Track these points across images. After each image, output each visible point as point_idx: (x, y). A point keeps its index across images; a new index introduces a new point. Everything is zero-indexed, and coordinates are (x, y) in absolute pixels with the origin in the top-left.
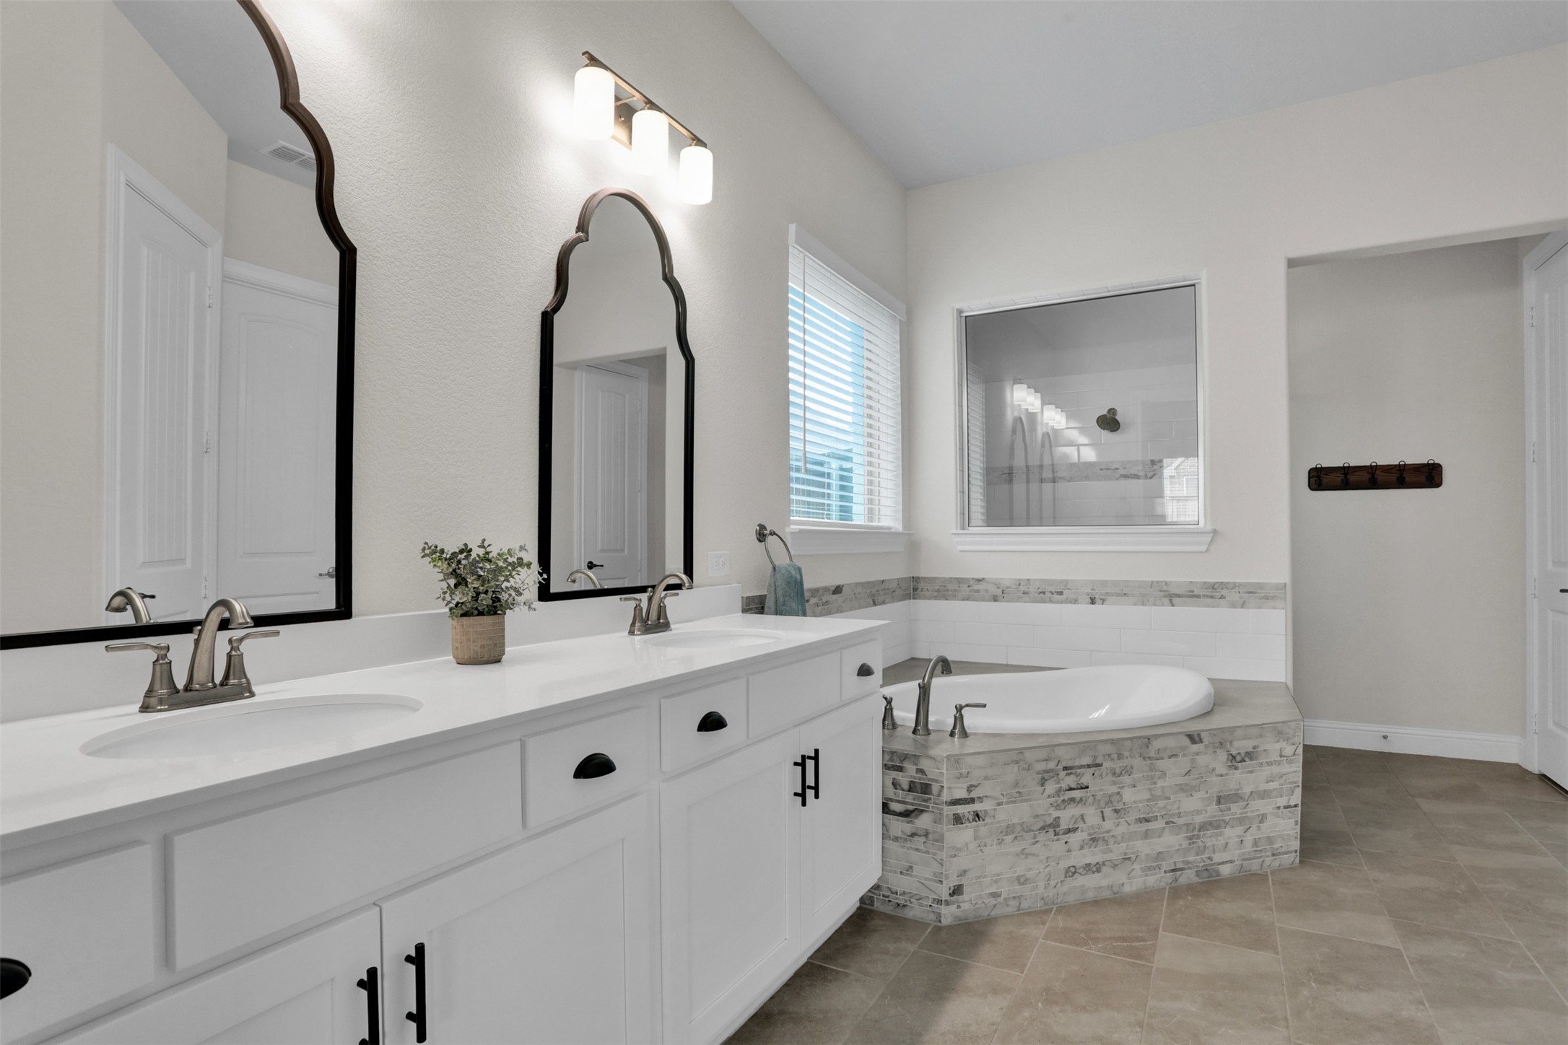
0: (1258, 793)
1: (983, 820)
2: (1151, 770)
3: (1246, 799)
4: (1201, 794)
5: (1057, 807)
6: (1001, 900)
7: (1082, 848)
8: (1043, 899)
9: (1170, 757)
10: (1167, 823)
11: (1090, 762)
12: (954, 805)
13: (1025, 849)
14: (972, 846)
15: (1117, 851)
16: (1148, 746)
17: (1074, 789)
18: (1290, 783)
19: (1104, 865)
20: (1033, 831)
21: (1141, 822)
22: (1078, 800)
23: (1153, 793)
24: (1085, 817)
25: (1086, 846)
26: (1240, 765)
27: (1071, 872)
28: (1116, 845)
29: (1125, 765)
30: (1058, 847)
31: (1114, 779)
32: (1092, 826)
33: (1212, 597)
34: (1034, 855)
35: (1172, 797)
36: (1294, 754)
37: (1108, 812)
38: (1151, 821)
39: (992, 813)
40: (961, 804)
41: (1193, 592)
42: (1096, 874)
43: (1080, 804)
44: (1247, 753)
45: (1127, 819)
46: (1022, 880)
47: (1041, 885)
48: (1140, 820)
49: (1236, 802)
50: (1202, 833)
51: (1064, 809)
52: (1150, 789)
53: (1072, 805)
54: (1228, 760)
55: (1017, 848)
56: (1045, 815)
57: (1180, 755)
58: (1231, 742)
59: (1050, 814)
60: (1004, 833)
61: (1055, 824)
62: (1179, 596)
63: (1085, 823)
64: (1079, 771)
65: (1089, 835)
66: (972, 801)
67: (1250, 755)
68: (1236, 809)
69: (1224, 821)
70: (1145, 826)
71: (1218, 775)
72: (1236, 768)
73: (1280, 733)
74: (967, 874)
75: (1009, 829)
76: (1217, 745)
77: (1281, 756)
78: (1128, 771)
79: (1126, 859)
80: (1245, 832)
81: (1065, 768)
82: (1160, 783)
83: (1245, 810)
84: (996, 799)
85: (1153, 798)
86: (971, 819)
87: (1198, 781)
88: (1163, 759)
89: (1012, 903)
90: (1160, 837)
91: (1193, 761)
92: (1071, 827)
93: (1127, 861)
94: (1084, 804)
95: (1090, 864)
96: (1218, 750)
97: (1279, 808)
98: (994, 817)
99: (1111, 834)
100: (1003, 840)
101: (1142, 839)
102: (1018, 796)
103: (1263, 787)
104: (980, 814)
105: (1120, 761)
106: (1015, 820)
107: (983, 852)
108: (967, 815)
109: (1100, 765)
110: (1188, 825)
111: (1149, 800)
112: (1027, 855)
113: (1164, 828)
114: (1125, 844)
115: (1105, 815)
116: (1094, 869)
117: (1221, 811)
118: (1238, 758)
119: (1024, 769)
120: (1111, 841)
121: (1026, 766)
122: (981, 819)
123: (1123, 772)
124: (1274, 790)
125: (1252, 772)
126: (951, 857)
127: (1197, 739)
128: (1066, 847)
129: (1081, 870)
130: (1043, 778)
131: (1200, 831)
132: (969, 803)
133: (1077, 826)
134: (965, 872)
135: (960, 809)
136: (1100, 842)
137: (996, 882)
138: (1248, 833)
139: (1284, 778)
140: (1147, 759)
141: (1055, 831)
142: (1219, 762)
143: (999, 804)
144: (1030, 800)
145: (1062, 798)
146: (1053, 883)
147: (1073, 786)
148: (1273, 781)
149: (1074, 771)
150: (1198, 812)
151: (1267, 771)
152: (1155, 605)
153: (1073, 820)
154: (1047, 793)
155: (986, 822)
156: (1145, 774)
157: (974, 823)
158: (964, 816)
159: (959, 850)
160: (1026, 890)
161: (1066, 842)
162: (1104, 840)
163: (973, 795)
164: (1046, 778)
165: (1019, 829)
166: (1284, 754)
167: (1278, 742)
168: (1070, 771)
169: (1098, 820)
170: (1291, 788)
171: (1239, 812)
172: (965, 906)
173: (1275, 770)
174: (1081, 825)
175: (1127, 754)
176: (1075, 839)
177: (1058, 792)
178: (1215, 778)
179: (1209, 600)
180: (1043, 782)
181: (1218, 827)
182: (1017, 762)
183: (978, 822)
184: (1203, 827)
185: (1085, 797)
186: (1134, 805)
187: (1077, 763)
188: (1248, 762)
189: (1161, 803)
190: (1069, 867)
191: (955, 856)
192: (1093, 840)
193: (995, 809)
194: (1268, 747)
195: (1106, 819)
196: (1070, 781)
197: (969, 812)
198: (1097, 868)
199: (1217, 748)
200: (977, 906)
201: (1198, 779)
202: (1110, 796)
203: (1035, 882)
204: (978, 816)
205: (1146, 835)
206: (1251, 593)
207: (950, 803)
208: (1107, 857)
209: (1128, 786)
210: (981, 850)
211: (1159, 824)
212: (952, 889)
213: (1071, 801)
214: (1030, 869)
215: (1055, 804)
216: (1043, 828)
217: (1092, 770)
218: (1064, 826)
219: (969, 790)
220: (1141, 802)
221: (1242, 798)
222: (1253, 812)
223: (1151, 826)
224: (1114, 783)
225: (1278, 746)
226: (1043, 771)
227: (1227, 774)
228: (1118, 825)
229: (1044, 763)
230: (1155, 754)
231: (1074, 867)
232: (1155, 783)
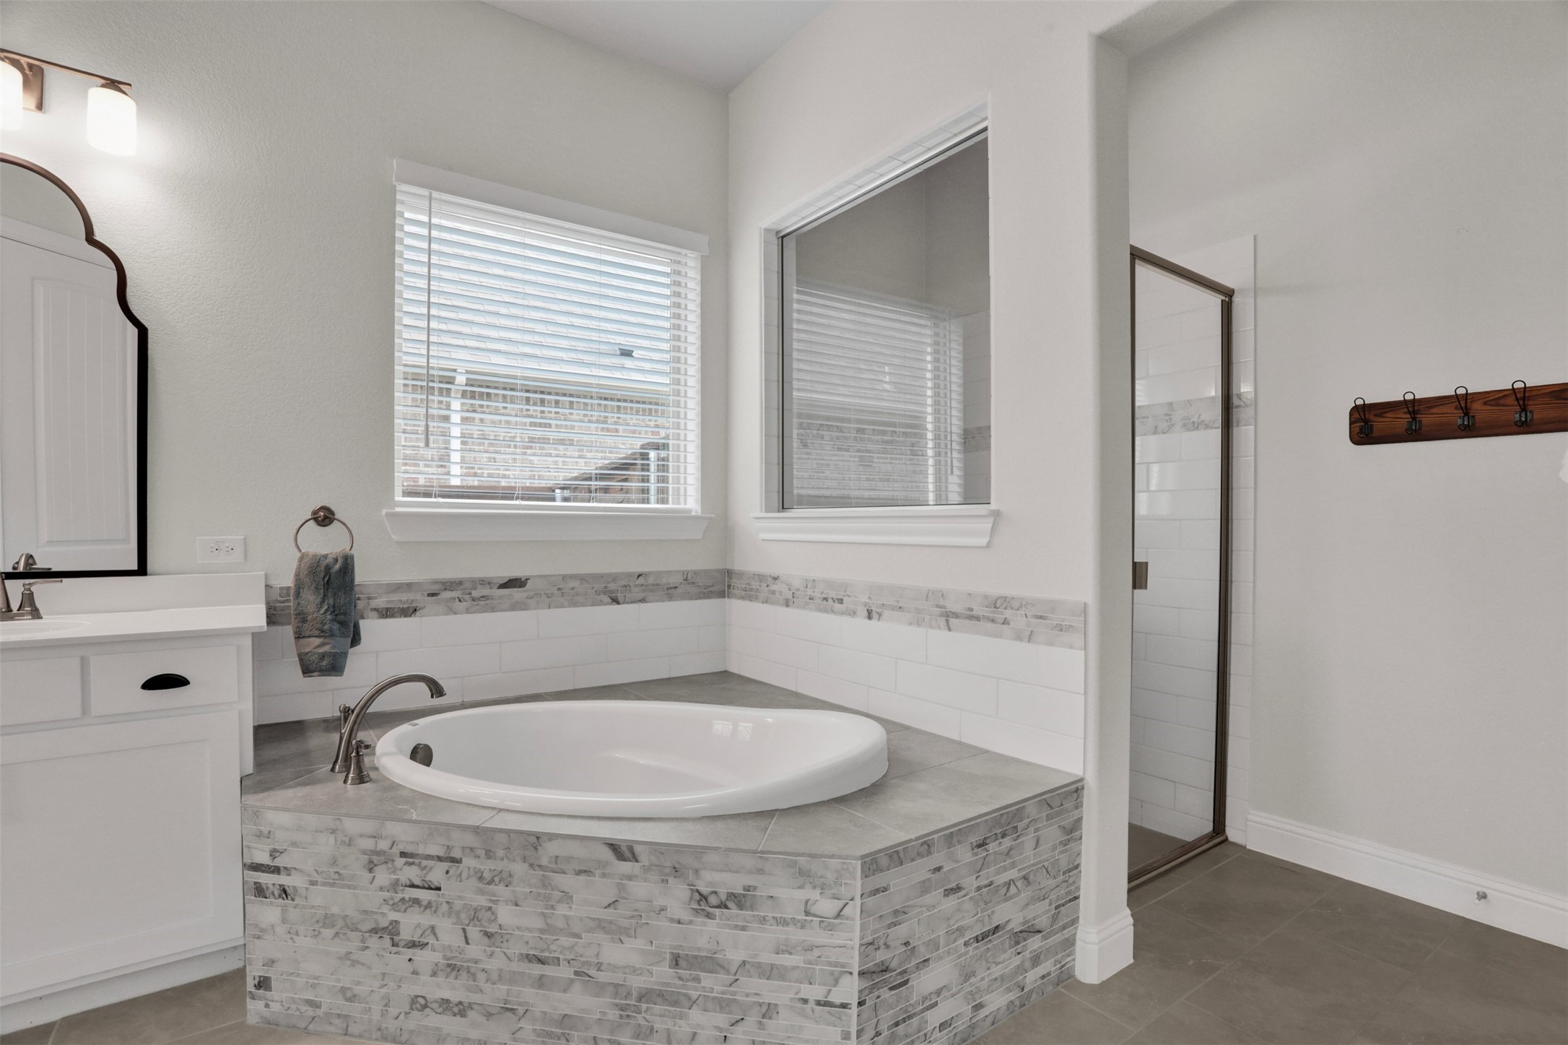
0: (758, 966)
1: (293, 900)
2: (544, 886)
3: (733, 970)
4: (640, 943)
5: (394, 907)
6: (320, 1012)
7: (434, 974)
8: (379, 1029)
9: (579, 873)
10: (576, 973)
11: (441, 854)
12: (255, 871)
13: (351, 953)
14: (280, 930)
15: (492, 995)
16: (536, 848)
17: (418, 887)
18: (830, 964)
19: (472, 1009)
20: (360, 931)
21: (530, 961)
22: (425, 903)
23: (550, 921)
24: (437, 931)
25: (440, 973)
26: (717, 911)
27: (419, 1004)
28: (489, 984)
29: (499, 869)
30: (398, 962)
31: (481, 885)
32: (449, 946)
33: (993, 621)
34: (363, 965)
35: (584, 935)
36: (838, 916)
37: (474, 932)
38: (548, 964)
39: (303, 892)
40: (263, 872)
41: (971, 610)
42: (458, 1017)
43: (428, 910)
44: (732, 896)
45: (505, 951)
46: (349, 994)
47: (377, 1009)
48: (529, 958)
49: (712, 972)
50: (644, 1006)
51: (405, 911)
52: (544, 915)
53: (416, 909)
54: (691, 898)
55: (339, 948)
56: (376, 913)
57: (598, 872)
58: (696, 871)
59: (384, 914)
60: (321, 924)
61: (392, 931)
62: (956, 615)
63: (437, 940)
64: (424, 863)
65: (445, 957)
66: (276, 870)
67: (739, 900)
68: (712, 983)
69: (688, 997)
70: (537, 970)
71: (672, 920)
72: (709, 916)
73: (804, 873)
74: (275, 965)
75: (328, 920)
76: (668, 870)
77: (807, 913)
78: (506, 879)
79: (508, 1009)
80: (733, 1025)
81: (403, 854)
82: (562, 910)
83: (731, 989)
84: (309, 875)
85: (549, 929)
86: (276, 893)
87: (634, 921)
88: (565, 874)
89: (336, 1021)
90: (565, 991)
91: (621, 888)
92: (416, 939)
93: (509, 1014)
94: (435, 912)
95: (448, 1001)
96: (671, 880)
97: (805, 1001)
98: (306, 898)
99: (481, 966)
100: (320, 933)
101: (533, 987)
102: (338, 880)
103: (767, 958)
104: (288, 891)
105: (489, 861)
106: (335, 910)
107: (294, 942)
108: (271, 887)
109: (458, 861)
110: (617, 986)
111: (542, 931)
112: (354, 961)
113: (572, 981)
114: (505, 987)
115: (469, 936)
116: (456, 1009)
117: (681, 979)
118: (713, 900)
119: (343, 843)
120: (481, 977)
121: (347, 840)
122: (289, 897)
123: (497, 879)
124: (794, 968)
125: (744, 928)
126: (254, 938)
127: (628, 854)
128: (409, 967)
129: (435, 1006)
130: (371, 862)
131: (640, 999)
132: (273, 872)
133: (426, 941)
134: (273, 962)
135: (265, 879)
136: (464, 974)
137: (314, 986)
138: (739, 1029)
139: (816, 952)
140: (537, 868)
141: (392, 939)
142: (676, 899)
143: (313, 883)
144: (355, 888)
145: (400, 896)
146: (393, 1011)
147: (417, 882)
148: (790, 953)
149: (416, 861)
150: (634, 971)
151: (775, 934)
152: (931, 627)
153: (419, 932)
154: (378, 882)
155: (296, 902)
156: (534, 890)
157: (280, 900)
158: (268, 888)
159: (263, 930)
160: (355, 1009)
161: (410, 960)
162: (468, 972)
163: (278, 863)
164: (375, 862)
165: (340, 923)
166: (813, 910)
167: (801, 887)
168: (411, 860)
169: (458, 941)
170: (832, 973)
171: (718, 988)
172: (275, 1007)
173: (795, 935)
174: (431, 940)
175: (501, 853)
176: (425, 958)
177: (395, 885)
178: (664, 924)
179: (989, 625)
180: (371, 867)
181: (676, 1003)
182: (333, 832)
183: (286, 901)
184: (644, 996)
185: (435, 901)
186: (517, 933)
187: (421, 850)
188: (734, 911)
189: (565, 941)
190: (417, 996)
191: (259, 938)
192: (453, 968)
193: (307, 889)
194: (776, 892)
195: (470, 941)
196: (412, 874)
197: (274, 884)
198: (461, 1010)
199: (668, 875)
200: (289, 1012)
201: (633, 917)
202: (476, 910)
203: (367, 1003)
204: (285, 891)
205: (541, 982)
206: (1041, 617)
207: (250, 866)
208: (476, 998)
209: (506, 902)
210: (292, 938)
211: (565, 972)
212: (257, 979)
213: (414, 903)
214: (358, 983)
215: (391, 902)
216: (374, 931)
217: (446, 865)
218: (406, 934)
219: (274, 854)
220: (530, 930)
221: (723, 967)
222: (747, 995)
223: (548, 970)
224: (482, 892)
225: (802, 895)
226: (371, 851)
227: (691, 922)
228: (491, 955)
229: (372, 841)
230: (550, 862)
231: (424, 997)
232: (553, 907)
